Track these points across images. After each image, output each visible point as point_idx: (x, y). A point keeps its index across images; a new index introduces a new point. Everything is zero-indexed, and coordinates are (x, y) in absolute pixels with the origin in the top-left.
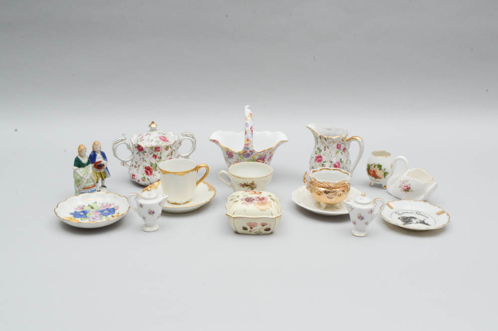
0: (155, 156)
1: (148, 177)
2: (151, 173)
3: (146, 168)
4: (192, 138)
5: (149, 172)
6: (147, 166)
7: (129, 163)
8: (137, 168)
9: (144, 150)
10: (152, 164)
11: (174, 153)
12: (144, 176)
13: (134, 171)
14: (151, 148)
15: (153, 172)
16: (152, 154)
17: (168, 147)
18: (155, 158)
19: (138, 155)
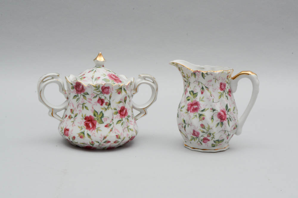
0: (101, 101)
1: (89, 132)
2: (94, 125)
3: (86, 118)
4: (153, 82)
5: (91, 125)
6: (88, 115)
7: (61, 114)
8: (72, 120)
9: (86, 91)
10: (95, 112)
11: (128, 99)
12: (82, 131)
13: (68, 124)
14: (97, 87)
15: (98, 125)
16: (97, 99)
17: (121, 88)
18: (102, 105)
19: (76, 99)
